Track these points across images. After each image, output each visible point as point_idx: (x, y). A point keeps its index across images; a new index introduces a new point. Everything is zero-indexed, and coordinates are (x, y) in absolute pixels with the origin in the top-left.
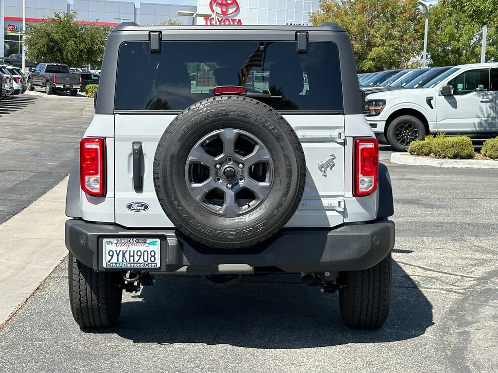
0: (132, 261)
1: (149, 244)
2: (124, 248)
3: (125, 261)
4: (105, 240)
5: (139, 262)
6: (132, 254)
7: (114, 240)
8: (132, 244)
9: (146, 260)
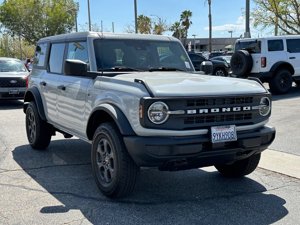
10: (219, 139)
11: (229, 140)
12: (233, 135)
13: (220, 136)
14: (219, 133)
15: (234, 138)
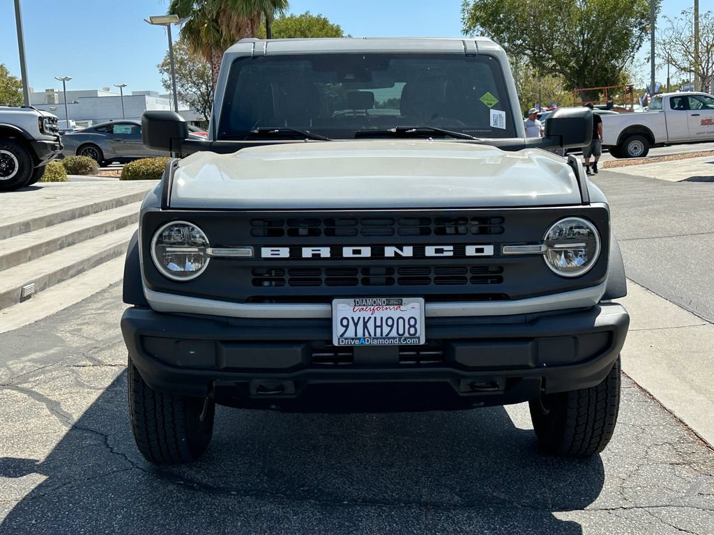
10: (360, 334)
11: (396, 342)
12: (414, 326)
13: (365, 326)
14: (361, 320)
15: (415, 338)
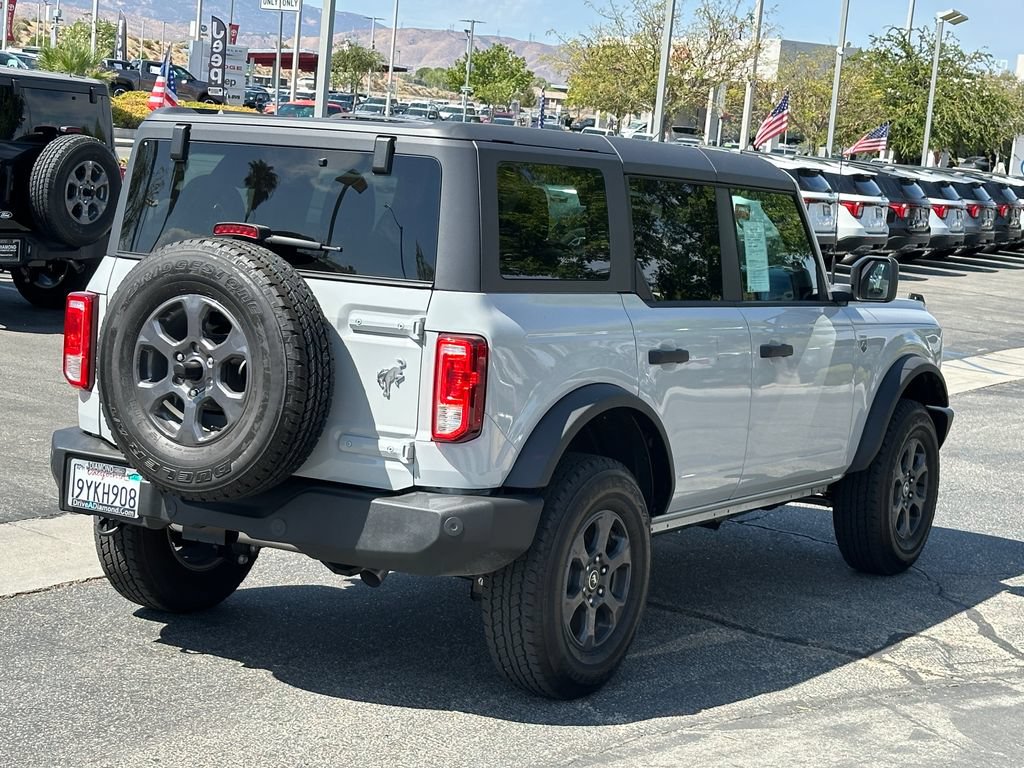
0: (105, 502)
1: (129, 476)
2: (97, 478)
3: (96, 501)
4: (74, 461)
5: (114, 504)
6: (106, 491)
7: (85, 463)
8: (108, 473)
9: (123, 503)
